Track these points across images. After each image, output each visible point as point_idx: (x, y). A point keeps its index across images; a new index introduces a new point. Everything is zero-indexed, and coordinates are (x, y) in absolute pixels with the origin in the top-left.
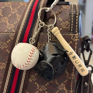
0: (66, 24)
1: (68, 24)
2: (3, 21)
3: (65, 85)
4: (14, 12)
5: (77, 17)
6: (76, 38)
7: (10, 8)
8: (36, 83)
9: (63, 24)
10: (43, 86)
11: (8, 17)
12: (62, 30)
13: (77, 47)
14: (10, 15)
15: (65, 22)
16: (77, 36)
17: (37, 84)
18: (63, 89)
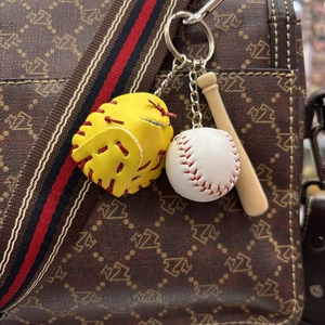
0: (260, 48)
1: (266, 47)
2: (60, 48)
3: (269, 226)
4: (92, 18)
5: (288, 26)
6: (289, 85)
7: (78, 8)
8: (187, 218)
9: (253, 49)
10: (209, 226)
11: (74, 35)
12: (251, 65)
13: (294, 109)
14: (81, 28)
15: (256, 43)
16: (293, 77)
17: (192, 222)
18: (267, 239)
